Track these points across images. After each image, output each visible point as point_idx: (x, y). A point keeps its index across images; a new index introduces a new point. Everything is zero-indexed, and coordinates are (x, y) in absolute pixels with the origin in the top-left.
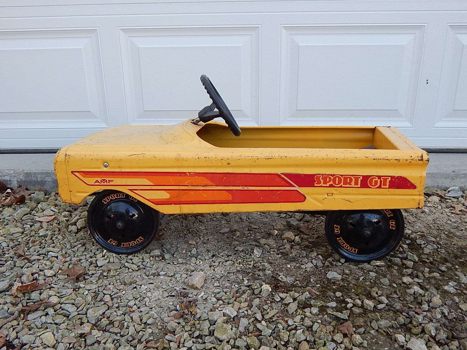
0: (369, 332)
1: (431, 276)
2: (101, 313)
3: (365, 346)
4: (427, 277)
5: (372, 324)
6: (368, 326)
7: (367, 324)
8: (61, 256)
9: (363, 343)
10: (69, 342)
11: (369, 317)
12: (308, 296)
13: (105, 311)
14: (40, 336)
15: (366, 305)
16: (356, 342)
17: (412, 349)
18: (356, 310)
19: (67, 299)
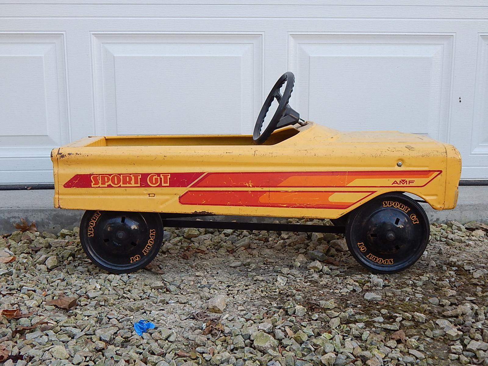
0: (424, 340)
1: (484, 295)
2: (113, 333)
3: (422, 350)
4: (480, 296)
5: (427, 333)
6: (422, 335)
7: (421, 334)
8: (40, 290)
9: (419, 346)
10: (85, 355)
11: (422, 328)
12: (352, 313)
13: (116, 331)
14: (48, 350)
15: (417, 317)
16: (411, 345)
18: (406, 323)
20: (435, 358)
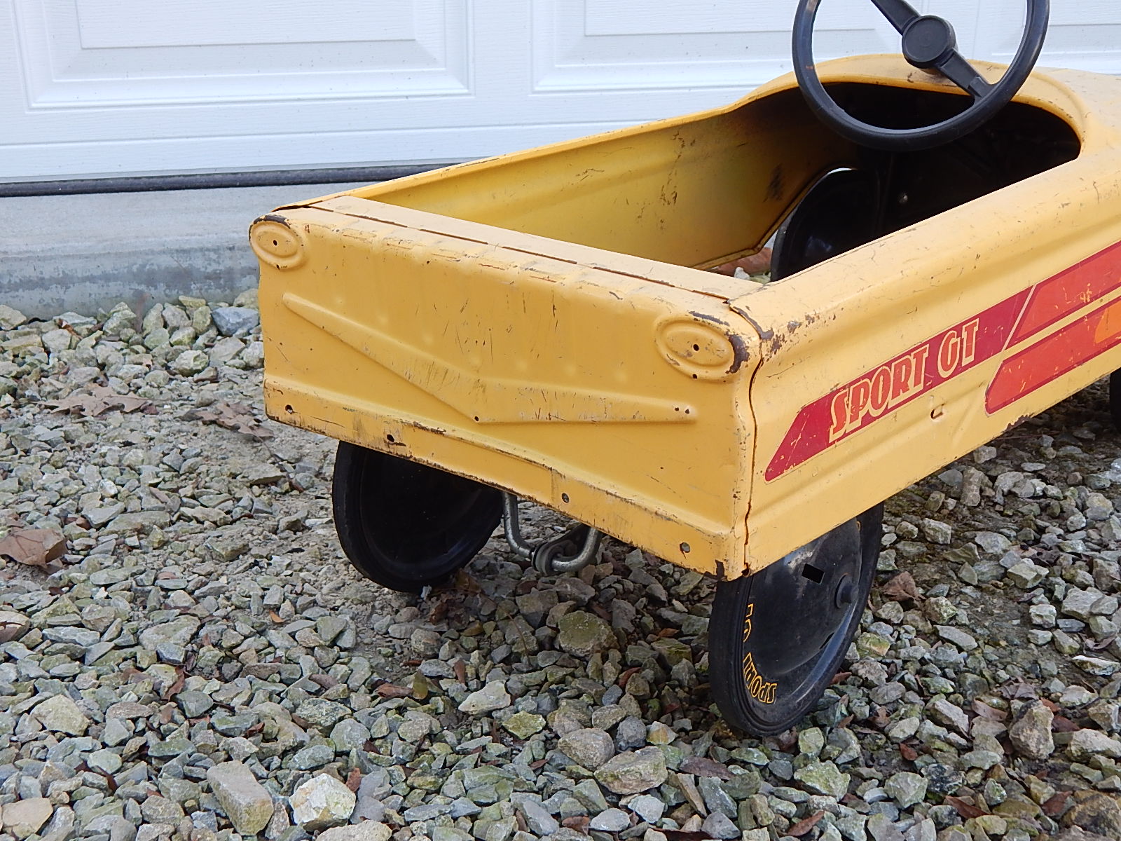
0: (961, 593)
1: (1061, 453)
2: (188, 637)
3: (963, 622)
4: (1051, 457)
5: (964, 574)
6: (953, 578)
7: (949, 576)
9: (957, 614)
10: (131, 716)
11: (946, 560)
13: (195, 630)
14: (28, 711)
15: (932, 532)
16: (941, 614)
17: (1080, 611)
18: (907, 548)
20: (999, 645)
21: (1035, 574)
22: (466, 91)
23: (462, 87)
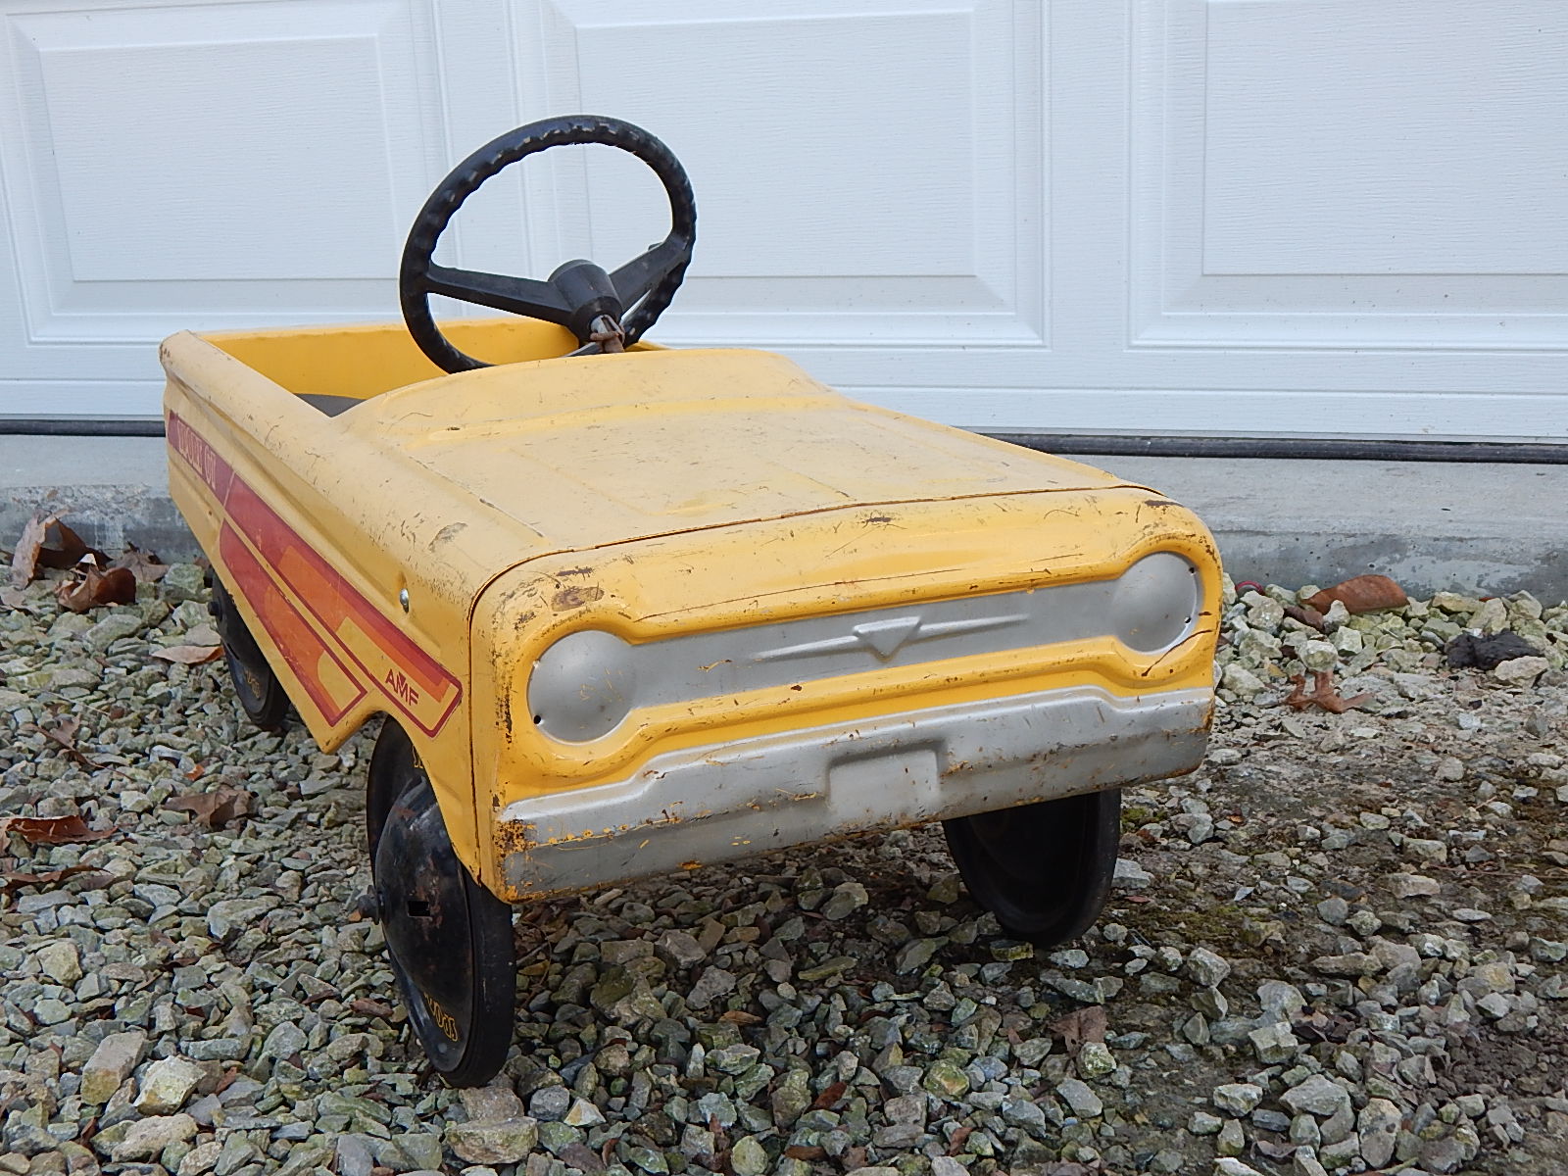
0: (1162, 1049)
2: (252, 917)
3: (1119, 1083)
7: (1169, 1026)
8: (191, 760)
9: (1114, 1072)
10: (120, 977)
12: (990, 926)
13: (264, 911)
14: (35, 951)
15: (1193, 966)
17: (1295, 1104)
18: (1152, 982)
19: (160, 870)
20: (1133, 1119)
21: (1274, 1043)
22: (1039, 342)
23: (1036, 336)
